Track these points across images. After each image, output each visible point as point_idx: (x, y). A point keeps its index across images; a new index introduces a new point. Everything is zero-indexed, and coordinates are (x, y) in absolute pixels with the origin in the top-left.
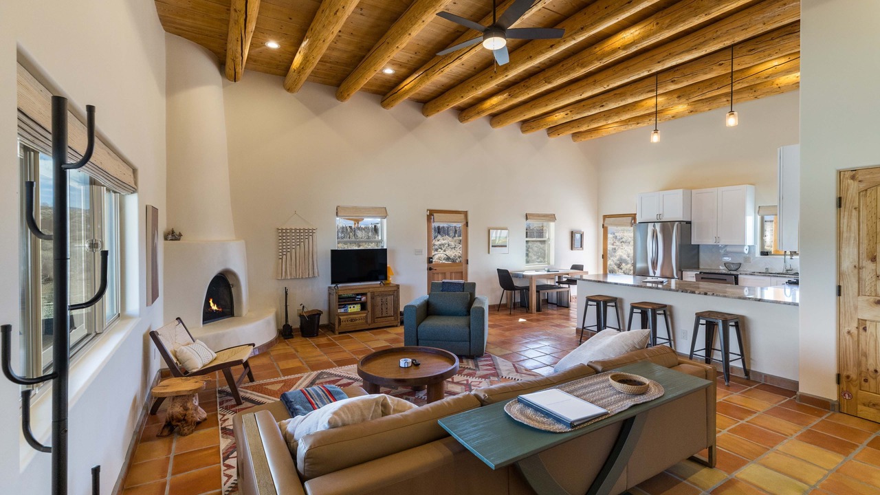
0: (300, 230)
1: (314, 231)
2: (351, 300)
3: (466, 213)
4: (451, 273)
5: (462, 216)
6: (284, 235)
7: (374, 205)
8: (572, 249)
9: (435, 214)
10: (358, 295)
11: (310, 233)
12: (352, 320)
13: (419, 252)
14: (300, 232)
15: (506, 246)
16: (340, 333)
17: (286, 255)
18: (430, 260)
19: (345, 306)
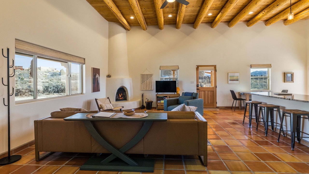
0: (148, 74)
1: (152, 75)
2: (162, 98)
3: (215, 67)
4: (208, 91)
5: (213, 67)
6: (143, 76)
7: (173, 65)
8: (284, 82)
9: (199, 67)
10: (165, 97)
11: (151, 75)
12: (162, 105)
13: (192, 82)
14: (147, 75)
15: (238, 80)
16: (157, 109)
17: (143, 83)
18: (197, 86)
19: (160, 100)
